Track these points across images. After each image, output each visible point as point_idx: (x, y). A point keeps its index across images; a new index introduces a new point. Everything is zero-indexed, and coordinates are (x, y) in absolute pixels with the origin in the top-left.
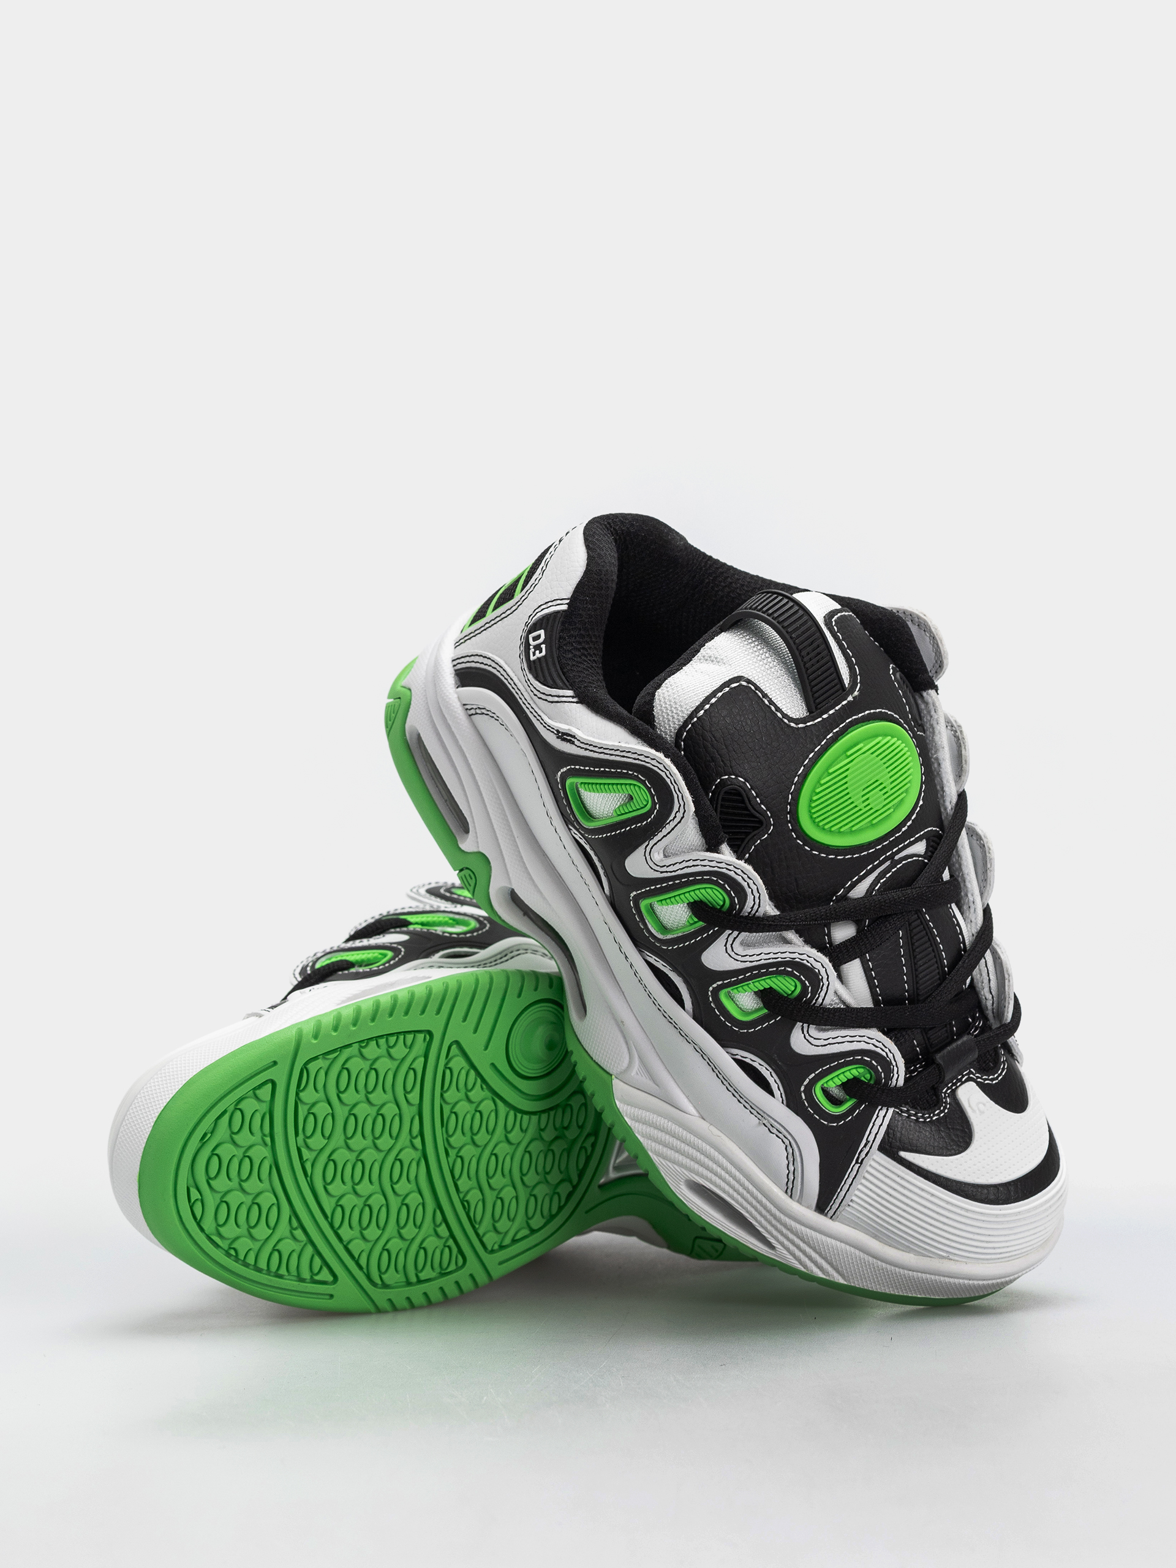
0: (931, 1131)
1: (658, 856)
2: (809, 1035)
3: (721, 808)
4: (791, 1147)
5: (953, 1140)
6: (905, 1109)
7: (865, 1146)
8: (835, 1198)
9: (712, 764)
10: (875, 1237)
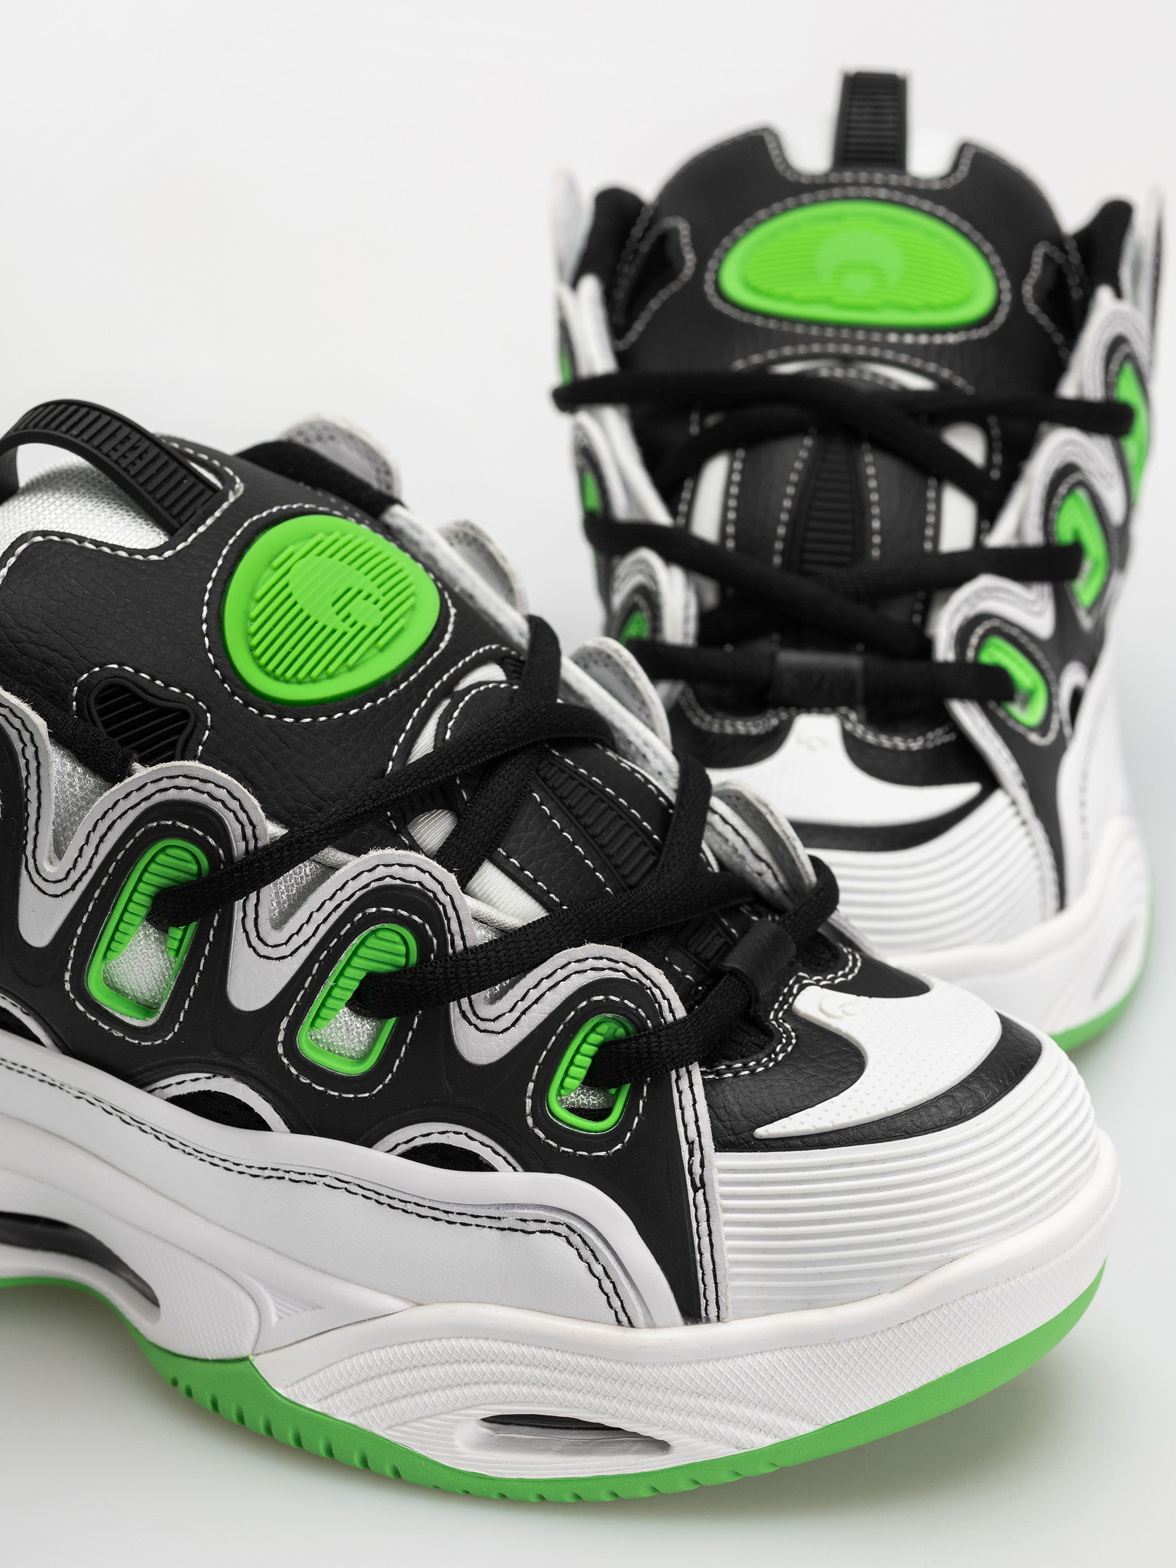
0: (787, 1075)
1: (51, 869)
2: (482, 1020)
3: (101, 717)
4: (575, 1232)
5: (831, 1072)
6: (724, 1067)
7: (691, 1154)
8: (700, 1276)
9: (51, 671)
10: (810, 1305)
